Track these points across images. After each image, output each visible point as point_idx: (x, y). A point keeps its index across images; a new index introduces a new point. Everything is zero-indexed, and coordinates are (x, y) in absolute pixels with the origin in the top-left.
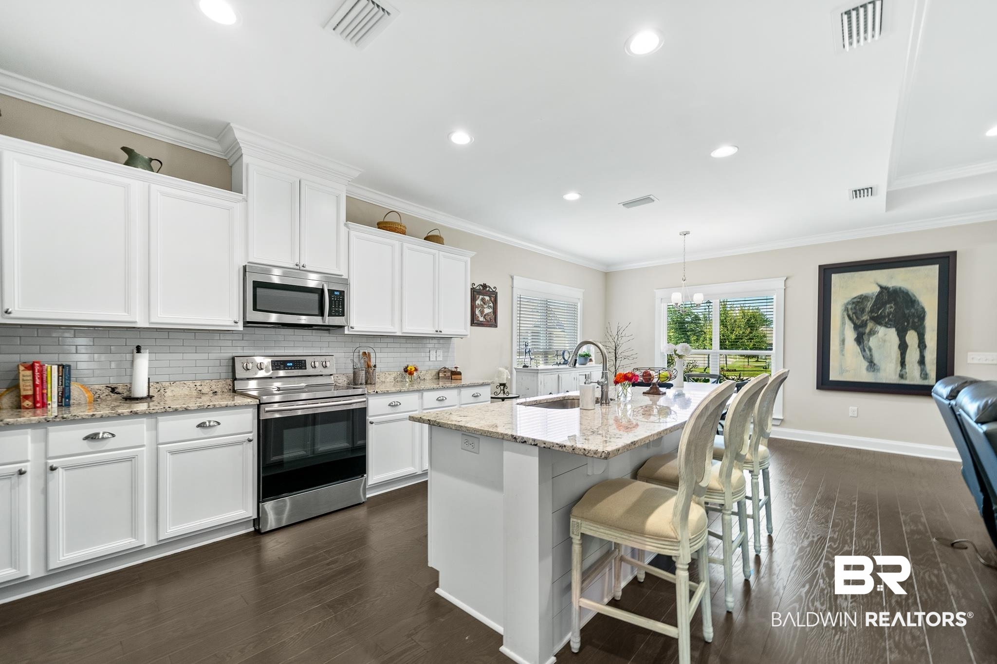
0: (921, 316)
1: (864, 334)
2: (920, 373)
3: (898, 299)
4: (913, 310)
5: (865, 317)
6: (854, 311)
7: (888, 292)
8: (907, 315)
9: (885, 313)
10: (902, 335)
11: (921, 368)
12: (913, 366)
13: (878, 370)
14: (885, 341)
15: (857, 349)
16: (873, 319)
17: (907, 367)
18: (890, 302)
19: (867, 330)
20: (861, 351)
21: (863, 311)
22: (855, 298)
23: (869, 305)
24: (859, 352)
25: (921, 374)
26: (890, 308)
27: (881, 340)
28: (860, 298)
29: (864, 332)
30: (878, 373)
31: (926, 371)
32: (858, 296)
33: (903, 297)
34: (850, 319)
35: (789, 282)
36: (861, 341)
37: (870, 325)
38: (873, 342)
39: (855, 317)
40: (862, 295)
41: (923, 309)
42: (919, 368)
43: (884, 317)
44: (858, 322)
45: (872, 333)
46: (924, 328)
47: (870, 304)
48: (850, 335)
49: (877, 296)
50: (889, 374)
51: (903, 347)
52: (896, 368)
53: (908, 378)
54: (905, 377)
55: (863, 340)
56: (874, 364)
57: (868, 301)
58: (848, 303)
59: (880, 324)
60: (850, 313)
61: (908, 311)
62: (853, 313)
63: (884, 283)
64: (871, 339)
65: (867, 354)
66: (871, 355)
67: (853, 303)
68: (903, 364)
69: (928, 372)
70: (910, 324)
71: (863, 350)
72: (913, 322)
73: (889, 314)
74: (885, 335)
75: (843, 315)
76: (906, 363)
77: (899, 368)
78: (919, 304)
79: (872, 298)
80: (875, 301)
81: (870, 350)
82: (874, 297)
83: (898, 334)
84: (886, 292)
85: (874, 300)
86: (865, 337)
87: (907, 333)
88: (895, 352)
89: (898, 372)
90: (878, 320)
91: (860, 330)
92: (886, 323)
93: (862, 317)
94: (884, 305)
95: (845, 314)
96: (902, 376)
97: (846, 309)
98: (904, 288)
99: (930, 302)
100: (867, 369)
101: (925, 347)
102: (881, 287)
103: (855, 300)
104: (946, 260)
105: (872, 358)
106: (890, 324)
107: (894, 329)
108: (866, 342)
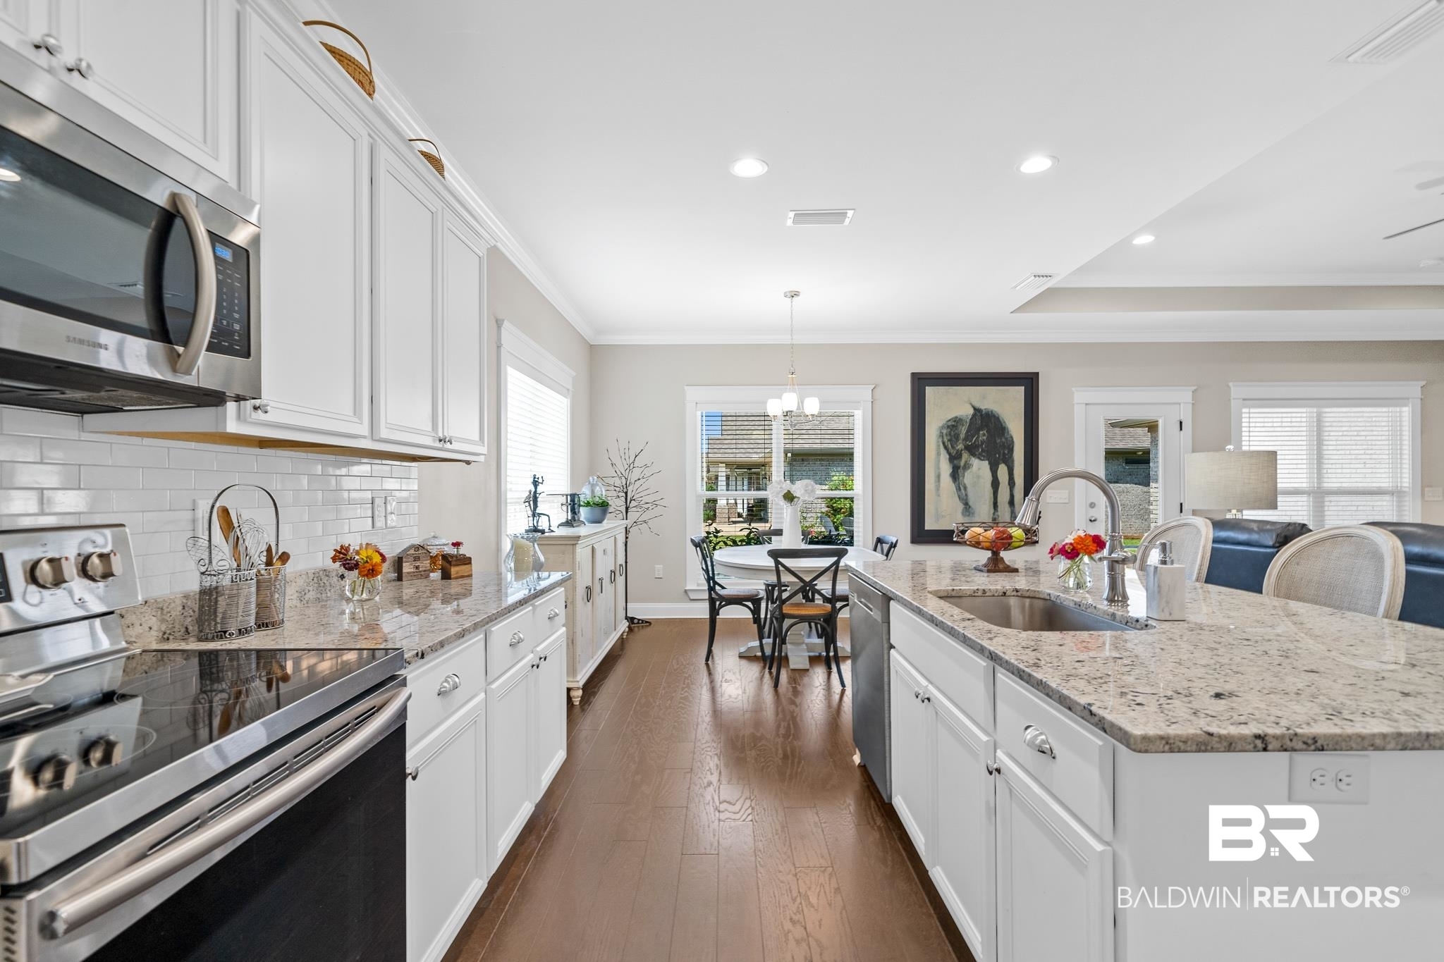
0: (1010, 447)
1: (959, 467)
3: (990, 425)
4: (1003, 440)
5: (960, 446)
6: (949, 438)
7: (981, 415)
8: (998, 445)
9: (978, 442)
10: (994, 470)
13: (973, 513)
14: (978, 477)
16: (967, 448)
17: (999, 510)
18: (982, 429)
19: (962, 463)
20: (957, 489)
21: (957, 437)
22: (950, 420)
23: (963, 431)
25: (1011, 517)
26: (983, 435)
27: (975, 476)
28: (955, 421)
29: (958, 465)
31: (1015, 513)
32: (953, 418)
33: (994, 422)
34: (946, 448)
36: (957, 476)
37: (965, 456)
39: (950, 446)
40: (956, 417)
41: (1012, 437)
42: (1010, 509)
43: (978, 447)
44: (953, 452)
45: (967, 466)
46: (1012, 461)
47: (964, 429)
48: (946, 469)
49: (970, 419)
51: (995, 484)
52: (989, 511)
54: (997, 521)
55: (958, 475)
56: (970, 507)
57: (963, 425)
58: (943, 427)
59: (973, 455)
60: (946, 440)
61: (999, 440)
62: (948, 441)
63: (978, 405)
64: (966, 474)
65: (962, 494)
66: (966, 495)
67: (948, 427)
68: (995, 506)
70: (1001, 456)
71: (959, 489)
72: (1004, 454)
73: (983, 442)
74: (979, 469)
75: (938, 442)
76: (998, 504)
77: (992, 511)
78: (1008, 432)
79: (966, 422)
80: (969, 426)
81: (965, 488)
82: (968, 420)
83: (991, 469)
84: (979, 414)
85: (968, 424)
86: (960, 471)
87: (998, 467)
90: (972, 450)
91: (955, 462)
92: (979, 454)
93: (957, 446)
94: (977, 431)
95: (940, 440)
97: (941, 435)
98: (995, 412)
99: (1016, 430)
100: (963, 514)
101: (1014, 484)
102: (975, 409)
103: (950, 424)
104: (1029, 382)
105: (967, 499)
106: (984, 456)
107: (987, 462)
108: (961, 478)
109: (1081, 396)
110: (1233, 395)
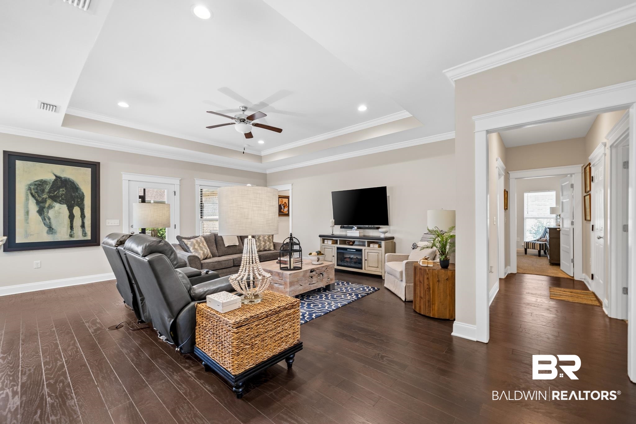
0: (82, 198)
1: (44, 208)
2: (82, 233)
3: (68, 186)
4: (77, 194)
5: (45, 196)
6: (36, 191)
7: (61, 180)
8: (74, 197)
9: (59, 194)
10: (70, 209)
11: (83, 230)
12: (78, 229)
13: (55, 233)
14: (59, 213)
15: (39, 218)
16: (50, 197)
17: (74, 229)
18: (62, 188)
19: (47, 205)
20: (42, 220)
21: (43, 191)
22: (36, 181)
23: (48, 188)
24: (41, 221)
25: (83, 233)
26: (62, 191)
27: (57, 212)
28: (41, 182)
29: (44, 206)
30: (56, 235)
31: (85, 231)
32: (39, 180)
33: (71, 185)
34: (33, 196)
36: (42, 213)
37: (49, 202)
38: (51, 213)
39: (37, 195)
40: (42, 180)
41: (83, 193)
42: (81, 229)
43: (59, 197)
44: (40, 199)
45: (50, 207)
46: (84, 205)
47: (48, 187)
48: (34, 208)
49: (53, 182)
50: (63, 235)
51: (72, 217)
53: (75, 236)
54: (73, 236)
56: (53, 229)
57: (47, 185)
58: (30, 185)
59: (56, 201)
60: (33, 192)
61: (74, 194)
63: (58, 174)
64: (50, 211)
65: (47, 222)
66: (50, 223)
67: (35, 185)
68: (72, 228)
69: (87, 232)
70: (76, 203)
71: (44, 219)
73: (62, 195)
74: (60, 209)
75: (27, 193)
76: (74, 227)
77: (69, 231)
78: (80, 190)
79: (50, 183)
80: (52, 185)
81: (49, 219)
82: (51, 182)
83: (68, 209)
85: (51, 184)
86: (45, 210)
87: (74, 208)
88: (67, 221)
89: (69, 233)
90: (55, 199)
91: (41, 204)
92: (60, 201)
93: (43, 196)
94: (59, 188)
95: (29, 192)
96: (71, 236)
97: (30, 189)
98: (71, 179)
99: (86, 190)
100: (48, 233)
101: (85, 217)
102: (56, 176)
103: (36, 183)
104: (95, 167)
105: (50, 225)
106: (63, 202)
107: (66, 205)
108: (45, 214)
109: (126, 177)
110: (196, 183)
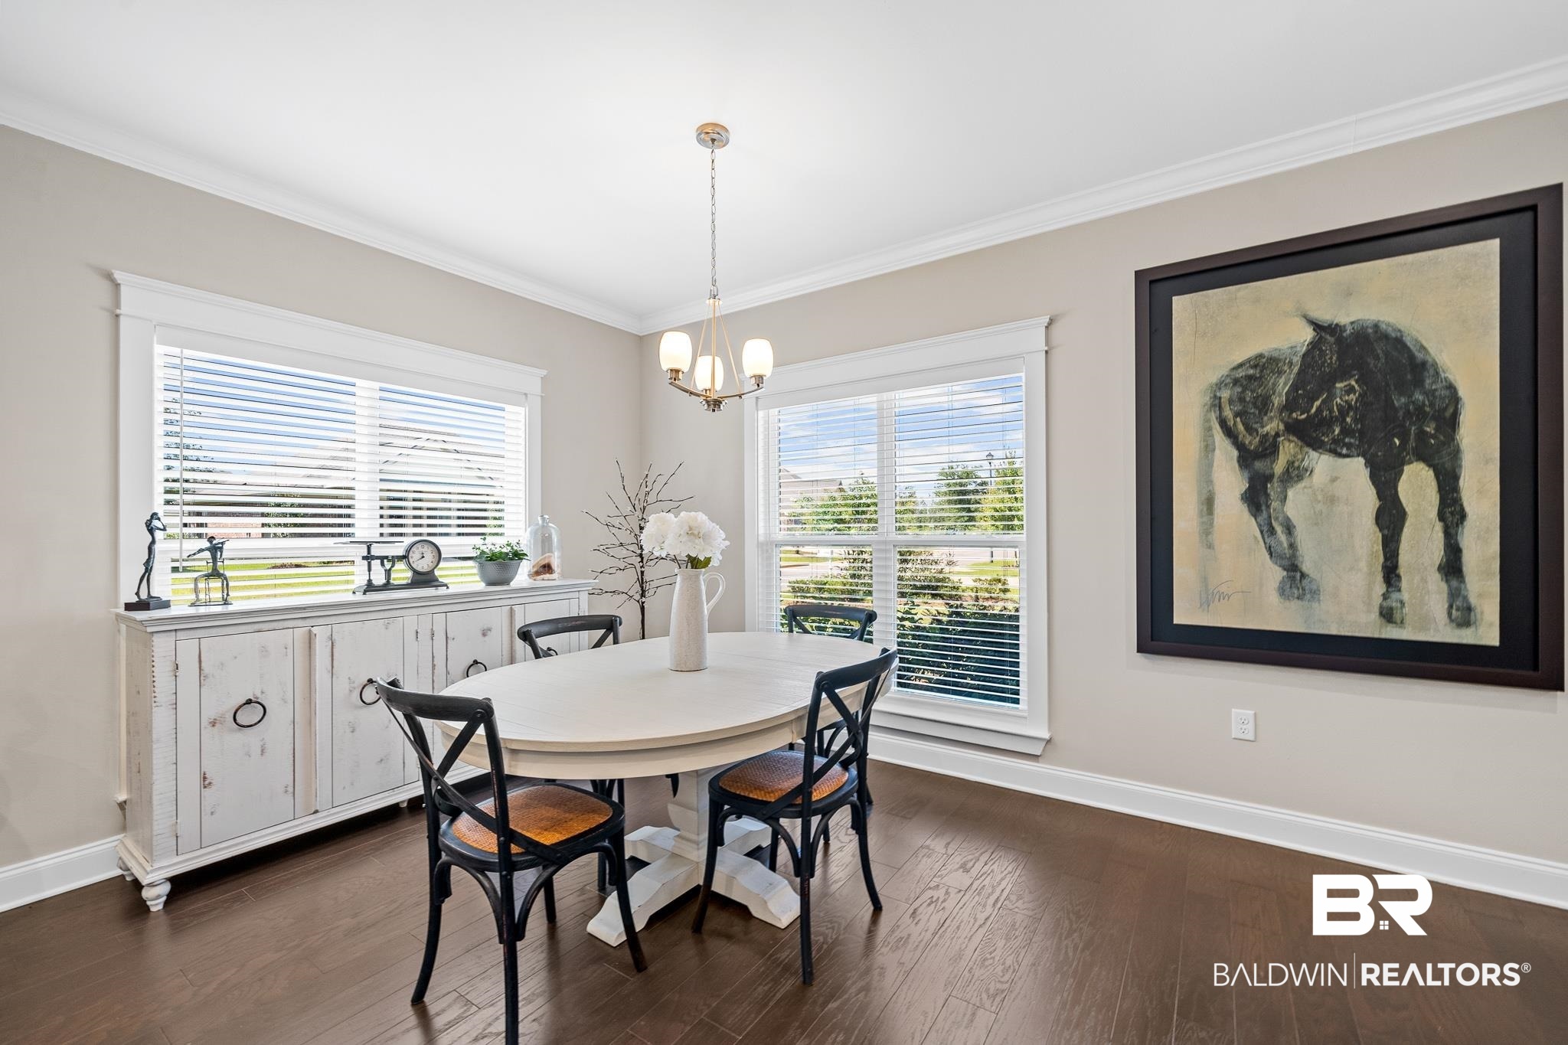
0: (1446, 413)
1: (1269, 478)
2: (1446, 606)
3: (1371, 362)
4: (1419, 396)
5: (1272, 426)
6: (1238, 408)
7: (1340, 340)
8: (1401, 414)
9: (1331, 411)
10: (1385, 480)
11: (1449, 586)
12: (1424, 580)
13: (1315, 593)
14: (1332, 500)
15: (1251, 526)
16: (1294, 429)
17: (1404, 584)
18: (1344, 375)
19: (1279, 467)
20: (1262, 532)
21: (1263, 405)
22: (1241, 365)
23: (1282, 387)
24: (1256, 538)
25: (1451, 607)
26: (1346, 392)
27: (1320, 498)
28: (1255, 366)
29: (1268, 472)
30: (1315, 605)
31: (1465, 598)
32: (1249, 360)
33: (1387, 354)
34: (1229, 432)
35: (1056, 329)
36: (1262, 500)
37: (1288, 449)
38: (1296, 503)
39: (1241, 427)
40: (1261, 356)
41: (1451, 388)
42: (1444, 586)
43: (1329, 423)
44: (1252, 442)
45: (1294, 474)
46: (1456, 454)
47: (1285, 384)
48: (1230, 482)
49: (1304, 355)
50: (1348, 606)
51: (1391, 519)
52: (1370, 589)
53: (1407, 620)
54: (1397, 616)
55: (1267, 495)
56: (1303, 576)
57: (1280, 373)
58: (1220, 385)
59: (1316, 445)
60: (1228, 413)
61: (1403, 400)
62: (1237, 415)
63: (1326, 316)
64: (1290, 493)
65: (1281, 543)
66: (1292, 546)
67: (1236, 382)
68: (1391, 573)
69: (1473, 600)
70: (1412, 443)
71: (1268, 531)
72: (1422, 435)
73: (1343, 412)
74: (1334, 480)
75: (1207, 421)
76: (1402, 571)
77: (1380, 588)
79: (1291, 364)
80: (1299, 373)
81: (1289, 529)
82: (1297, 360)
83: (1374, 478)
84: (1331, 339)
85: (1296, 370)
86: (1273, 488)
87: (1401, 472)
88: (1367, 537)
89: (1377, 600)
90: (1310, 433)
91: (1258, 465)
92: (1335, 441)
93: (1263, 427)
94: (1327, 383)
95: (1213, 416)
96: (1388, 615)
97: (1216, 404)
98: (1388, 325)
99: (1471, 368)
100: (1282, 591)
101: (1463, 516)
102: (1317, 326)
103: (1241, 373)
104: (1526, 220)
105: (1294, 556)
106: (1349, 446)
107: (1361, 460)
108: (1275, 504)
